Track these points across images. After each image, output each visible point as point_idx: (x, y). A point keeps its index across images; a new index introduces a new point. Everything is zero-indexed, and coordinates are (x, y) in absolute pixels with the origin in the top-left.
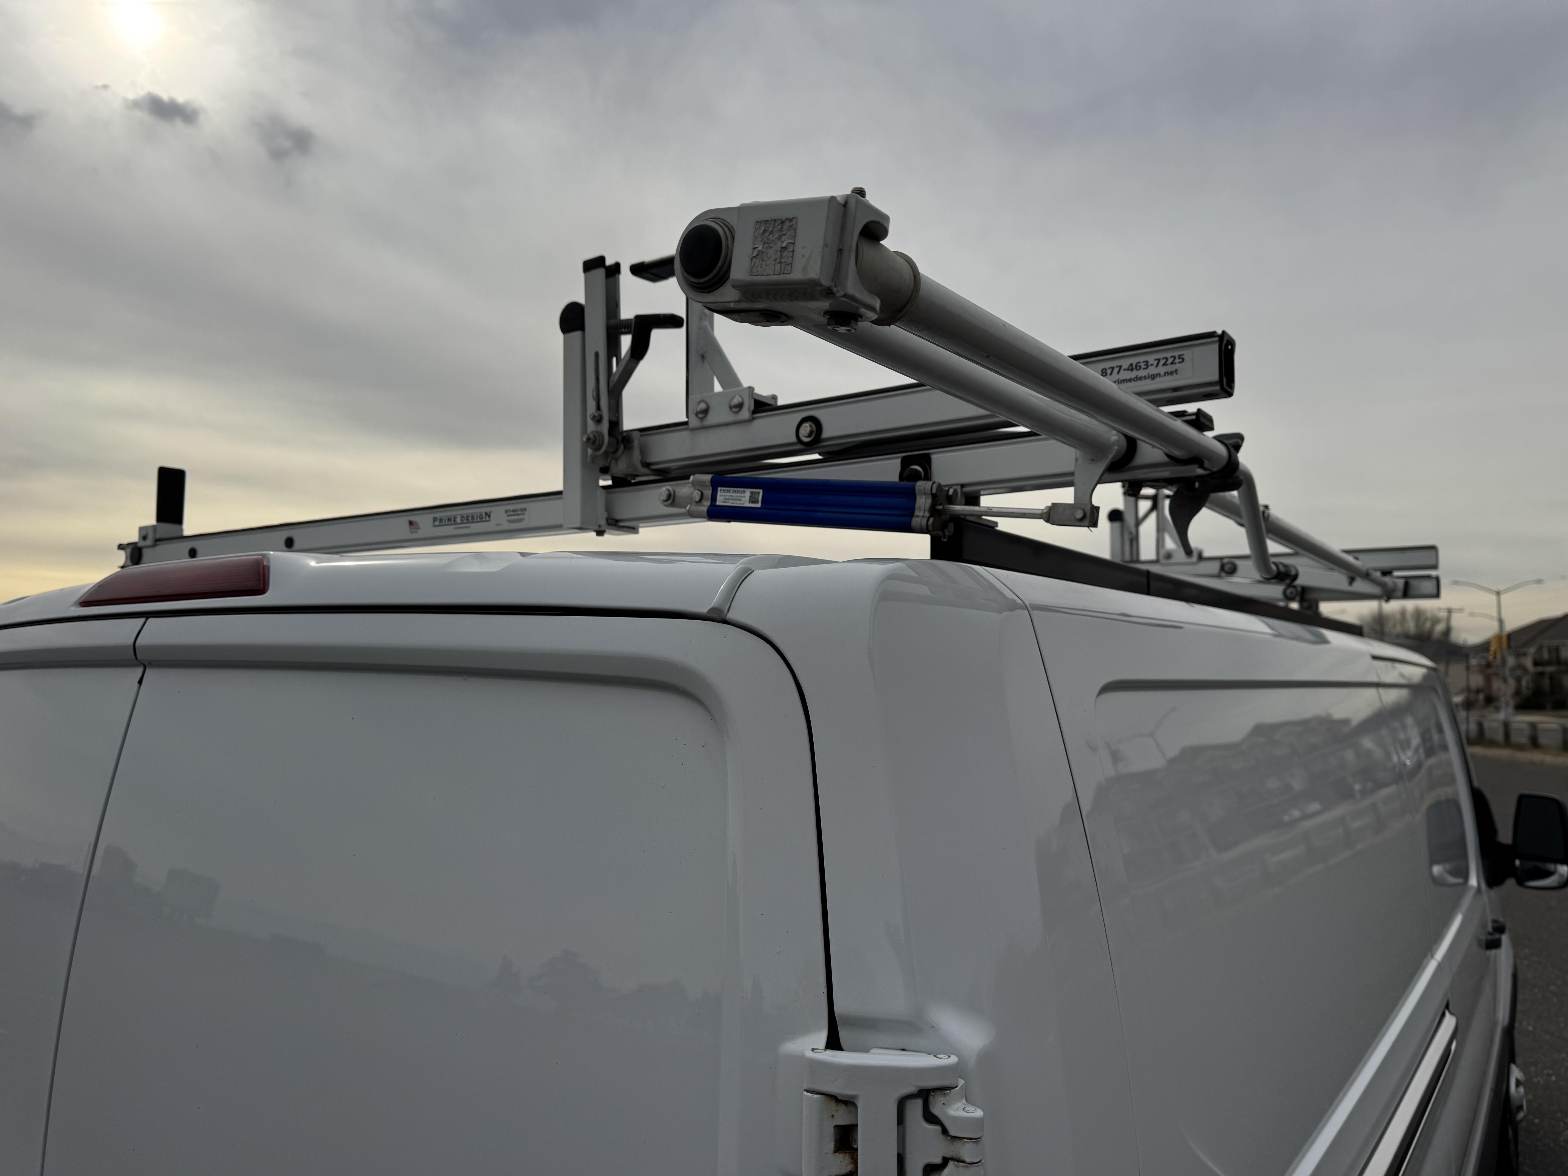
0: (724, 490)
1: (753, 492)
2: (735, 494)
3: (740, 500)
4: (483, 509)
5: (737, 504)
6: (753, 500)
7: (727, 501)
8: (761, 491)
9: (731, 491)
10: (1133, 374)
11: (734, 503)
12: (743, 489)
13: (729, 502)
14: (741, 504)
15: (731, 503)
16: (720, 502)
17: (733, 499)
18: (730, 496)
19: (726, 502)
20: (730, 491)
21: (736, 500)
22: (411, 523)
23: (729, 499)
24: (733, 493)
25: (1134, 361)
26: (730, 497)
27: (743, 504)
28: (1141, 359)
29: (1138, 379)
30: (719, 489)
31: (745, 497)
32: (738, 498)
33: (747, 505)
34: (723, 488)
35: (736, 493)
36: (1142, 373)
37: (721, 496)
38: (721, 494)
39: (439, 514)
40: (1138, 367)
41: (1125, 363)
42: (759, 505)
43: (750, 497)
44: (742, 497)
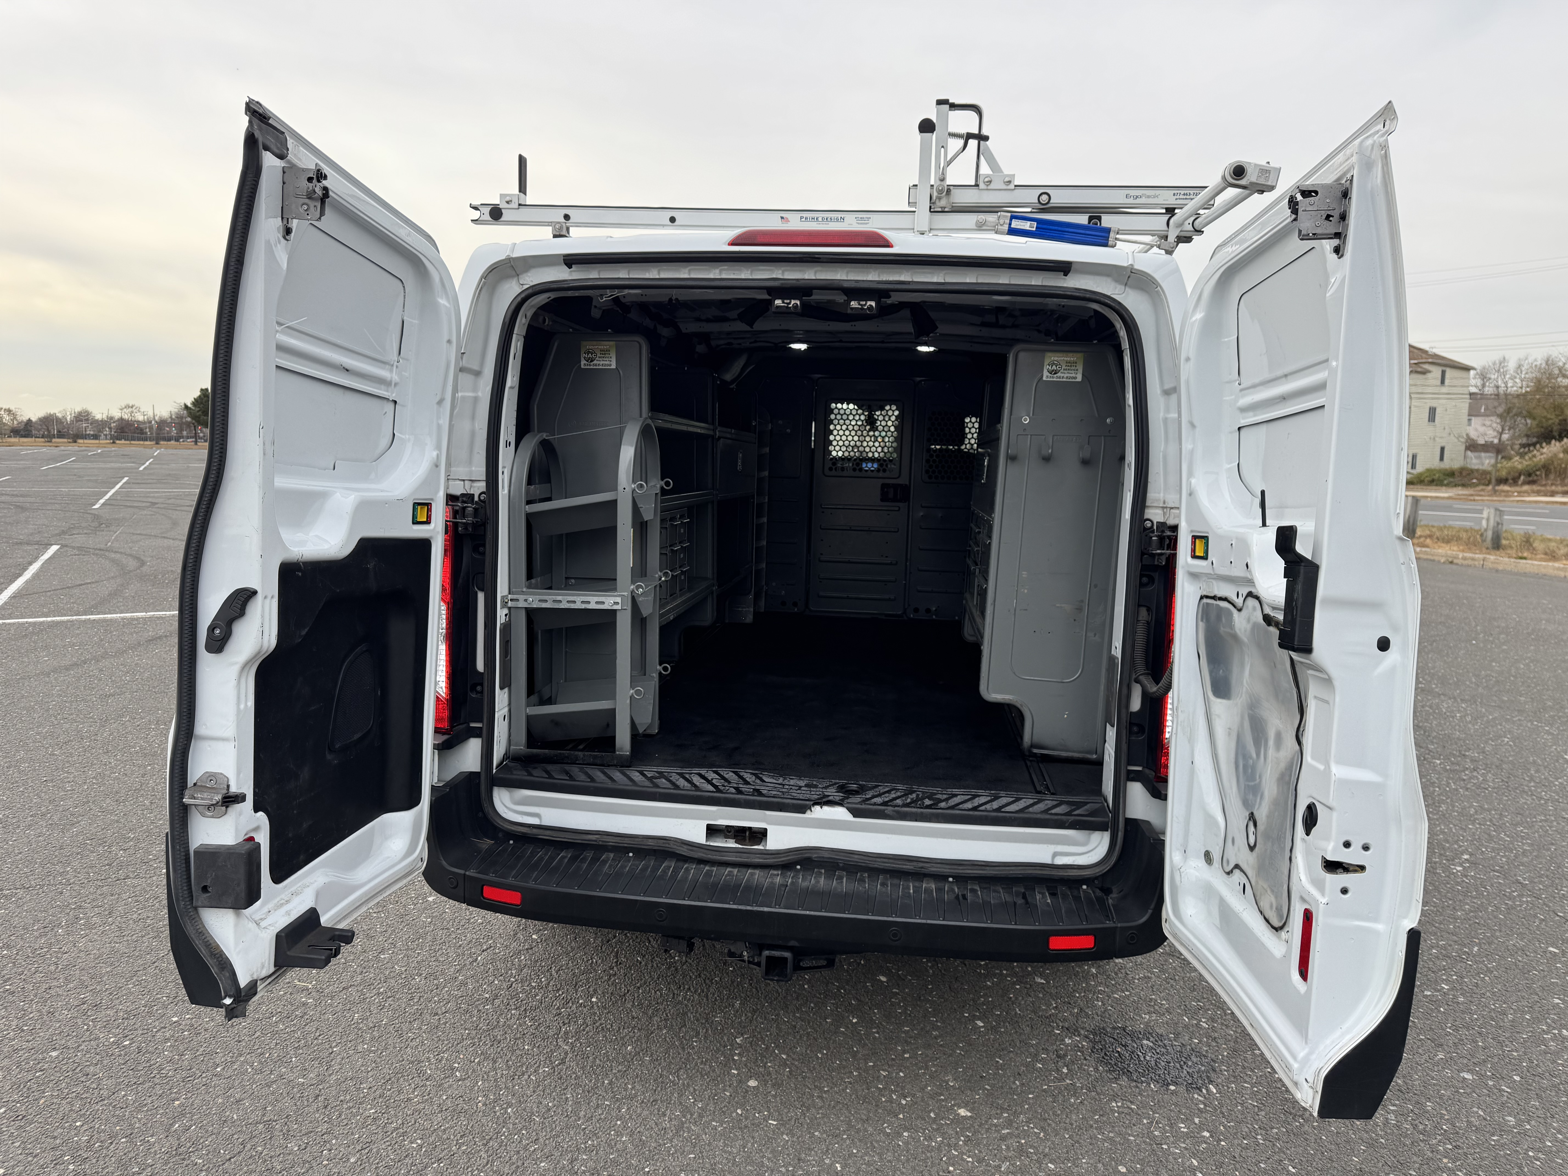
4: (839, 215)
10: (1185, 197)
14: (1026, 228)
16: (1013, 226)
22: (782, 218)
25: (1186, 192)
28: (1188, 192)
29: (1186, 199)
31: (1026, 225)
32: (1023, 225)
33: (1029, 229)
36: (1188, 197)
39: (805, 215)
40: (1187, 194)
41: (1182, 192)
42: (1034, 229)
43: (1029, 225)
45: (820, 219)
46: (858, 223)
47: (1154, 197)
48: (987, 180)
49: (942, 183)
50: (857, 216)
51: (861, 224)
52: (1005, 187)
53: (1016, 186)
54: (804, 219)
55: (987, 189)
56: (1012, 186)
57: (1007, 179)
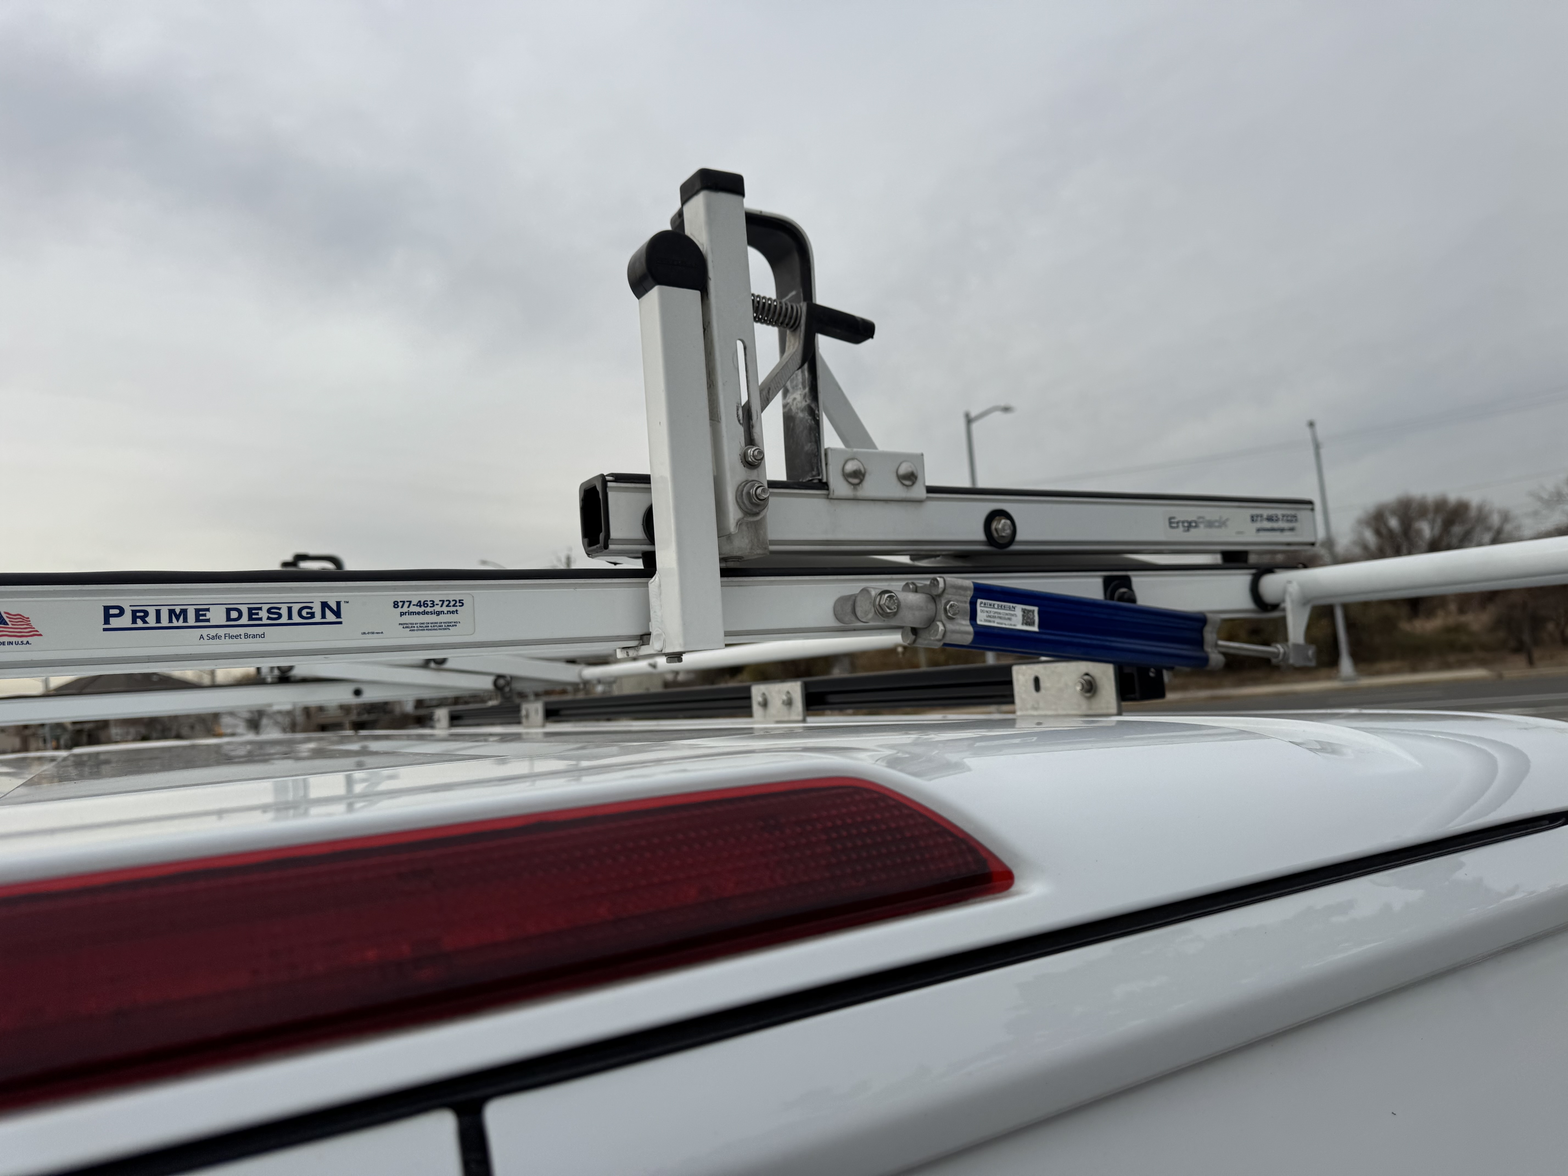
0: (985, 604)
1: (1025, 610)
2: (1001, 611)
3: (1010, 619)
5: (1006, 624)
6: (1028, 621)
7: (992, 619)
8: (1036, 609)
9: (996, 606)
11: (1002, 624)
12: (1011, 605)
13: (994, 622)
14: (1011, 625)
15: (998, 623)
16: (981, 621)
17: (1000, 618)
18: (995, 613)
19: (990, 621)
20: (994, 605)
21: (1005, 619)
23: (995, 617)
24: (998, 608)
26: (996, 615)
27: (1015, 625)
30: (979, 601)
31: (1015, 615)
32: (1007, 617)
33: (1020, 627)
34: (984, 601)
35: (1002, 609)
37: (982, 611)
38: (983, 609)
41: (1266, 513)
42: (1035, 628)
43: (1023, 616)
44: (1013, 615)
45: (217, 616)
46: (405, 626)
47: (1220, 527)
48: (850, 467)
49: (753, 475)
50: (400, 596)
51: (424, 627)
52: (899, 491)
53: (931, 490)
54: (126, 620)
55: (856, 499)
56: (918, 491)
57: (904, 469)
